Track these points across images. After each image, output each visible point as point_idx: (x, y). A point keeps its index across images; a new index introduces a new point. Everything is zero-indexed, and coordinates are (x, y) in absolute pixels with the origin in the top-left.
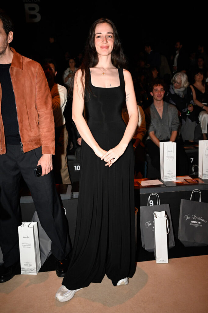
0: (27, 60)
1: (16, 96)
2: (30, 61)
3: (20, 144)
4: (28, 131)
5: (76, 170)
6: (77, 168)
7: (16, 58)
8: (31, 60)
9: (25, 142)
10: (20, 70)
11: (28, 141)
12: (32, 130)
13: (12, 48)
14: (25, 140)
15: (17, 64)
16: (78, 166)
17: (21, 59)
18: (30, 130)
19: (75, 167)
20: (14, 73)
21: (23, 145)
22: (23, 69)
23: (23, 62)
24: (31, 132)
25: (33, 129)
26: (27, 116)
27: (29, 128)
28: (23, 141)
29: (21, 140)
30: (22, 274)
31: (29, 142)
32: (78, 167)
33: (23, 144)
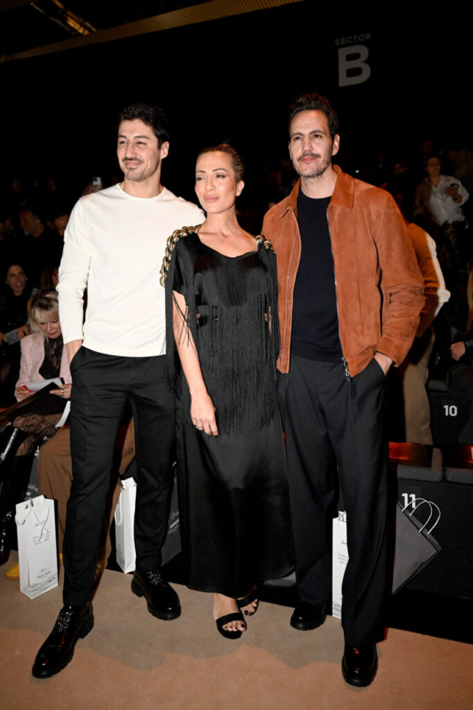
0: (364, 186)
1: (336, 263)
2: (370, 189)
3: (343, 362)
4: (358, 334)
5: (447, 414)
6: (451, 411)
7: (341, 186)
8: (371, 186)
9: (351, 356)
10: (348, 210)
11: (358, 355)
12: (366, 332)
13: (336, 167)
14: (350, 354)
15: (342, 198)
16: (451, 407)
17: (352, 187)
18: (363, 333)
19: (446, 407)
20: (336, 217)
21: (348, 363)
22: (352, 207)
23: (354, 193)
24: (364, 336)
25: (368, 329)
26: (357, 304)
27: (359, 328)
28: (346, 354)
29: (344, 353)
30: (333, 615)
31: (357, 357)
32: (453, 409)
33: (348, 360)
